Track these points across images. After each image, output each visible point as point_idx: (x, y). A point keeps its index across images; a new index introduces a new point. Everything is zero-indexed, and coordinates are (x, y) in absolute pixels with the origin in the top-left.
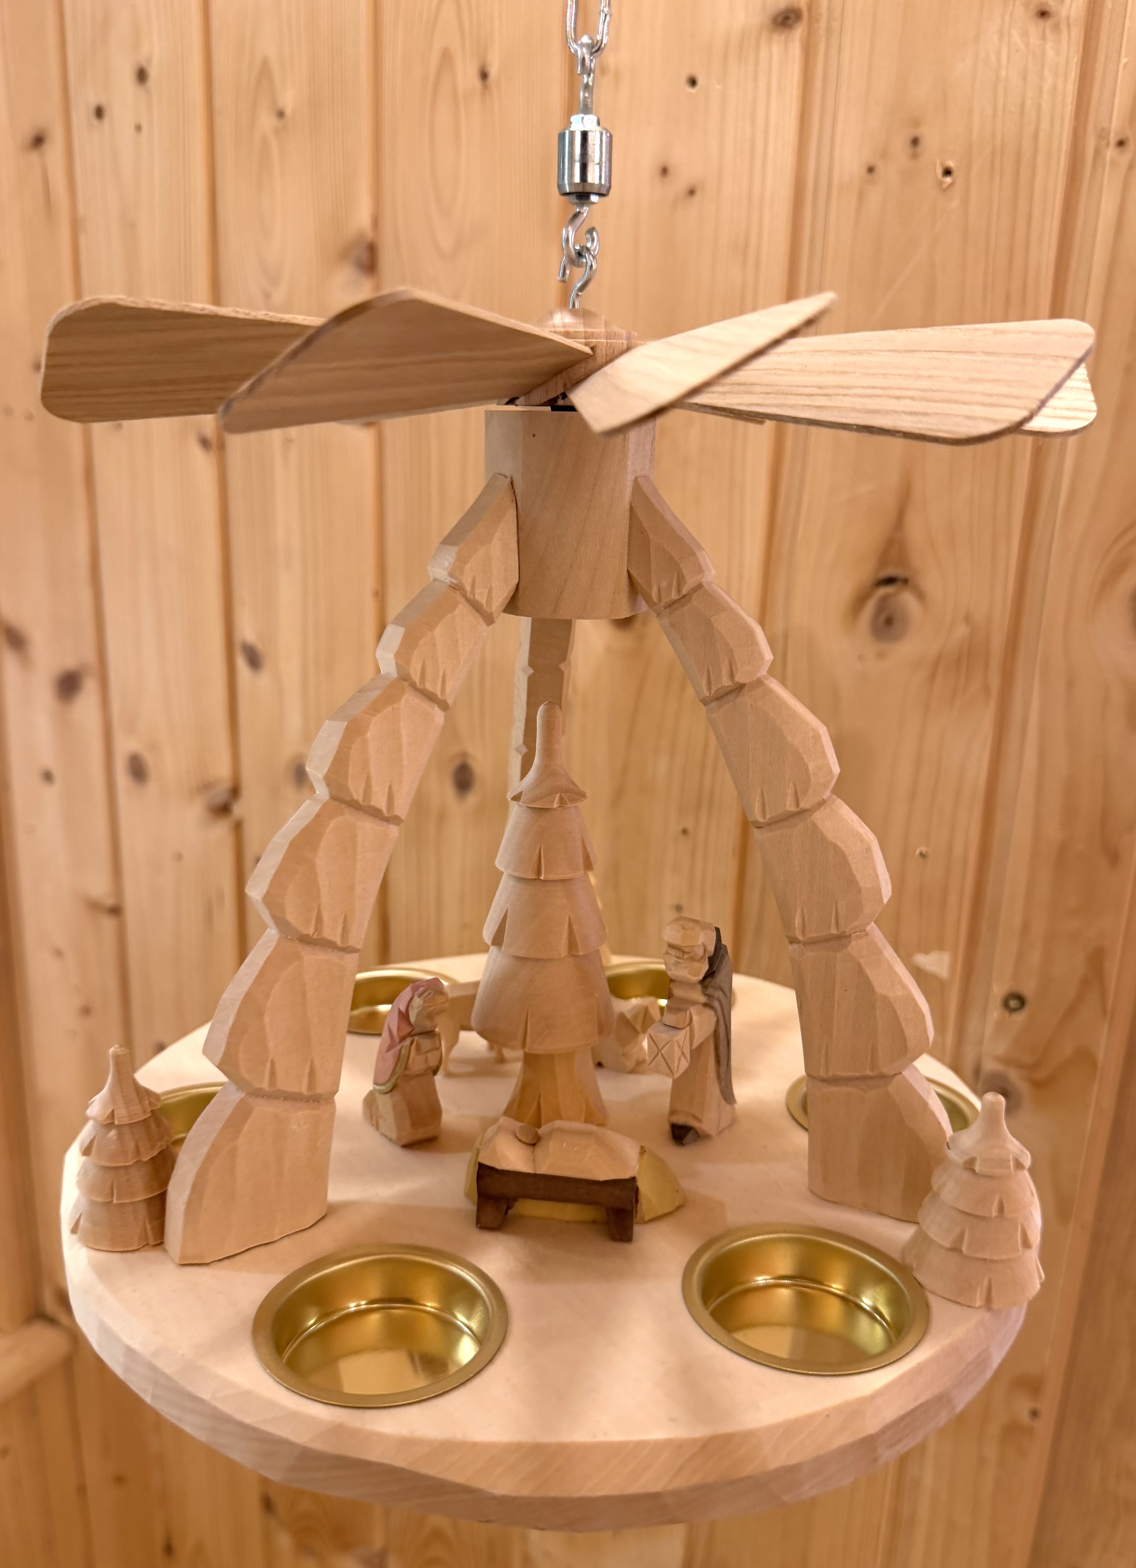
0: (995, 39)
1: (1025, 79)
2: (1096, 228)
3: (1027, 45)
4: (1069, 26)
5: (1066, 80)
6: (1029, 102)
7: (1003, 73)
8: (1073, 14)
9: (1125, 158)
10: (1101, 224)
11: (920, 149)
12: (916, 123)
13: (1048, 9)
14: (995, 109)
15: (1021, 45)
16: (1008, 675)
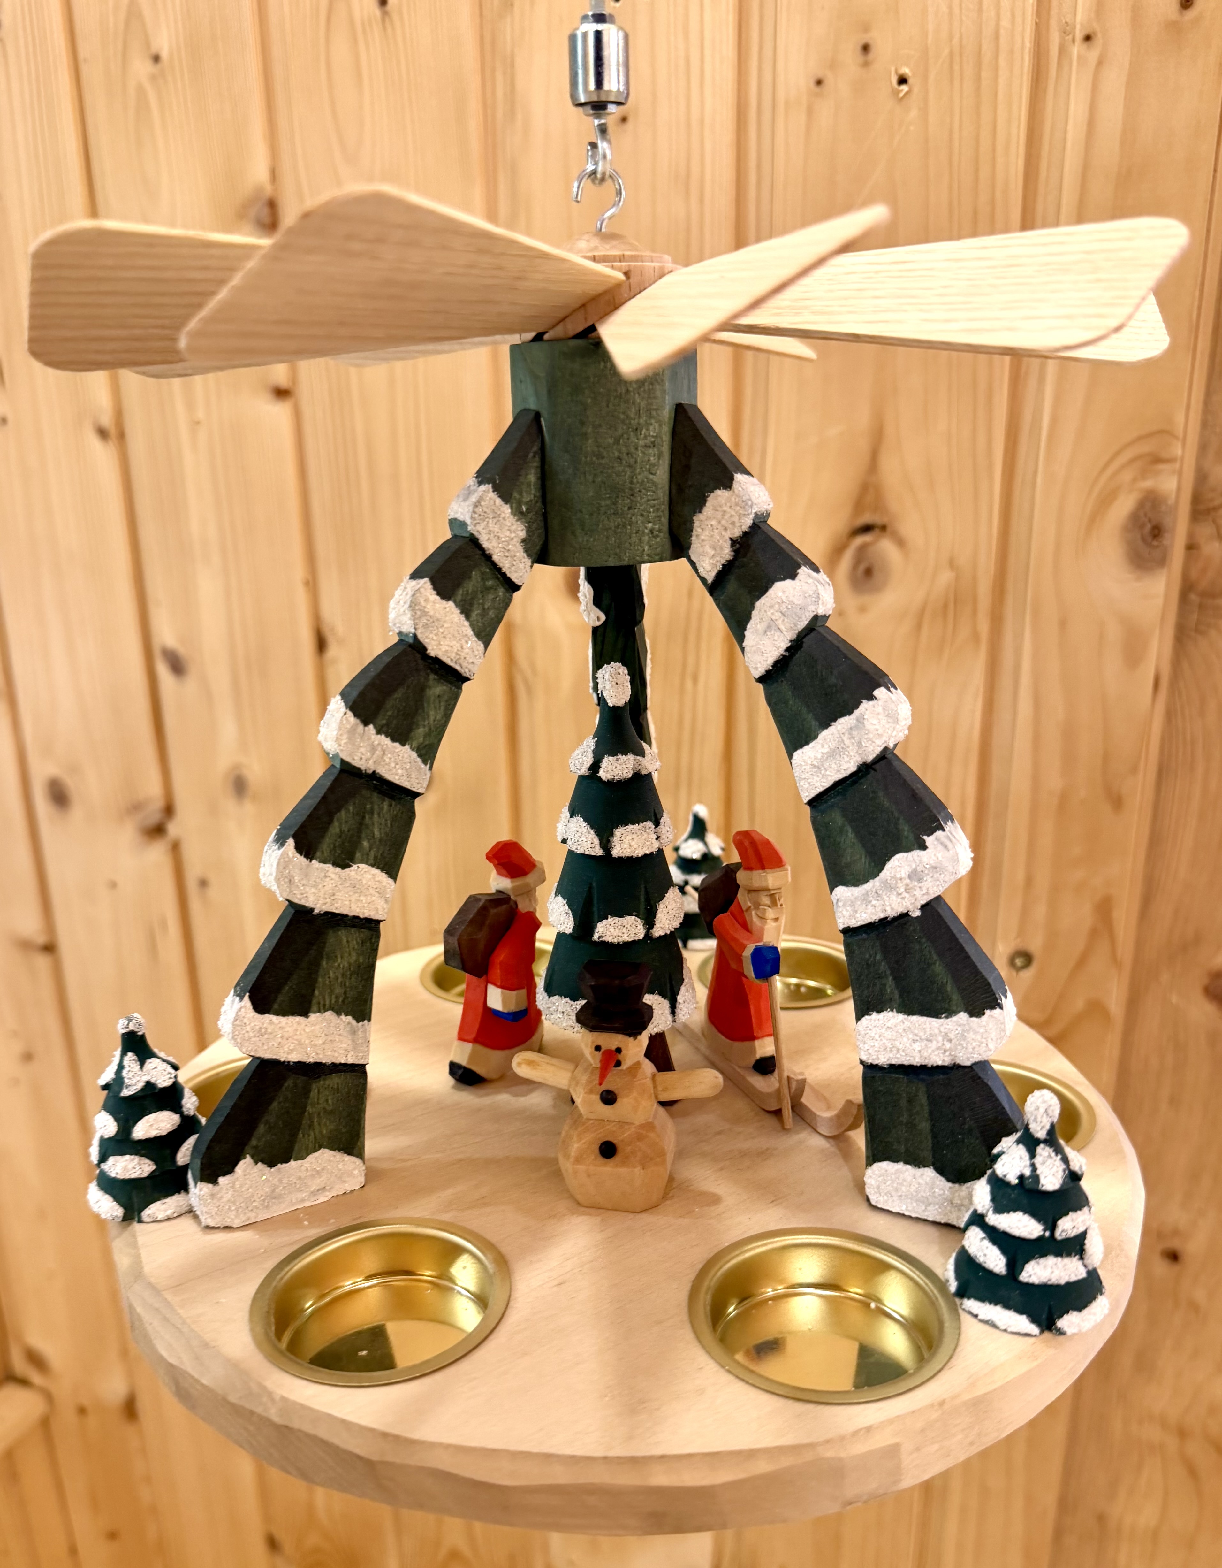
2: (1065, 132)
9: (1093, 54)
10: (1070, 127)
11: (871, 56)
12: (866, 29)
14: (950, 7)
16: (997, 619)
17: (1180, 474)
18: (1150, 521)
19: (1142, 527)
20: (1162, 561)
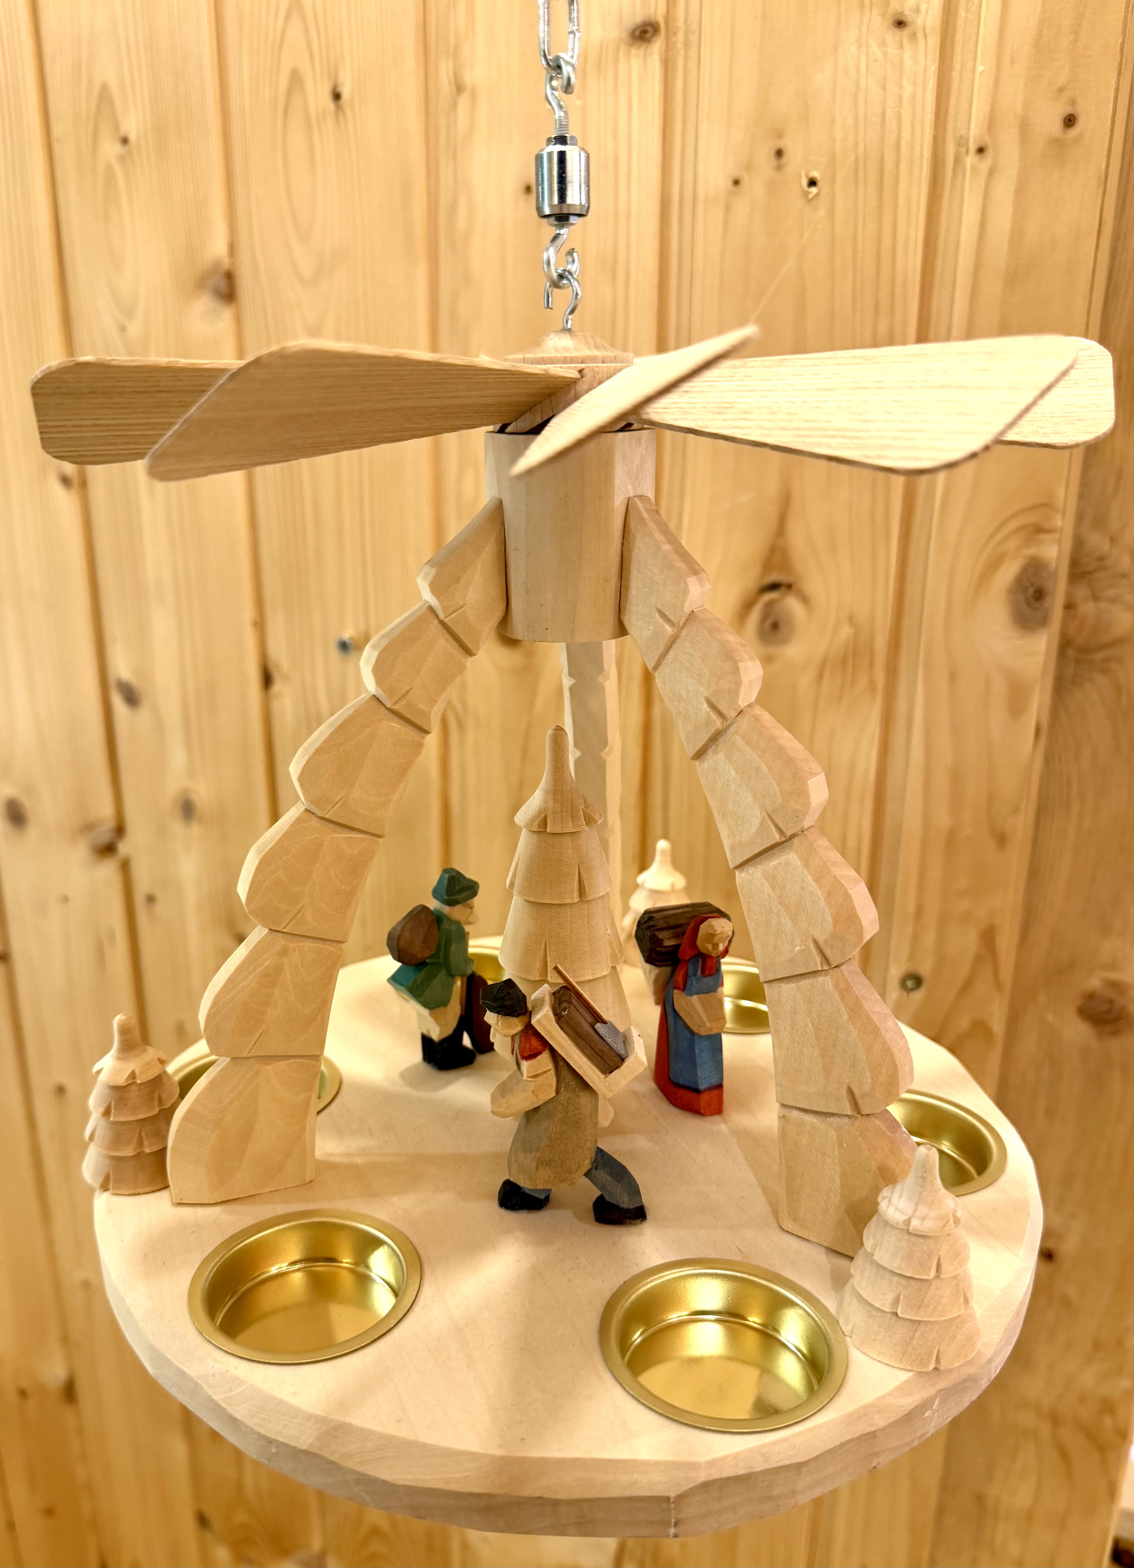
0: (854, 48)
1: (884, 88)
2: (959, 234)
3: (885, 54)
4: (925, 36)
5: (924, 89)
6: (889, 111)
7: (863, 83)
8: (929, 24)
9: (985, 164)
10: (965, 229)
11: (784, 160)
12: (780, 134)
13: (903, 19)
14: (856, 119)
15: (880, 56)
16: (892, 672)
17: (1060, 542)
18: (1032, 585)
19: (1025, 590)
20: (1043, 622)
